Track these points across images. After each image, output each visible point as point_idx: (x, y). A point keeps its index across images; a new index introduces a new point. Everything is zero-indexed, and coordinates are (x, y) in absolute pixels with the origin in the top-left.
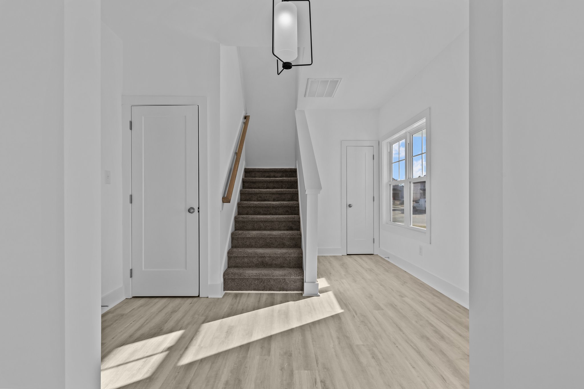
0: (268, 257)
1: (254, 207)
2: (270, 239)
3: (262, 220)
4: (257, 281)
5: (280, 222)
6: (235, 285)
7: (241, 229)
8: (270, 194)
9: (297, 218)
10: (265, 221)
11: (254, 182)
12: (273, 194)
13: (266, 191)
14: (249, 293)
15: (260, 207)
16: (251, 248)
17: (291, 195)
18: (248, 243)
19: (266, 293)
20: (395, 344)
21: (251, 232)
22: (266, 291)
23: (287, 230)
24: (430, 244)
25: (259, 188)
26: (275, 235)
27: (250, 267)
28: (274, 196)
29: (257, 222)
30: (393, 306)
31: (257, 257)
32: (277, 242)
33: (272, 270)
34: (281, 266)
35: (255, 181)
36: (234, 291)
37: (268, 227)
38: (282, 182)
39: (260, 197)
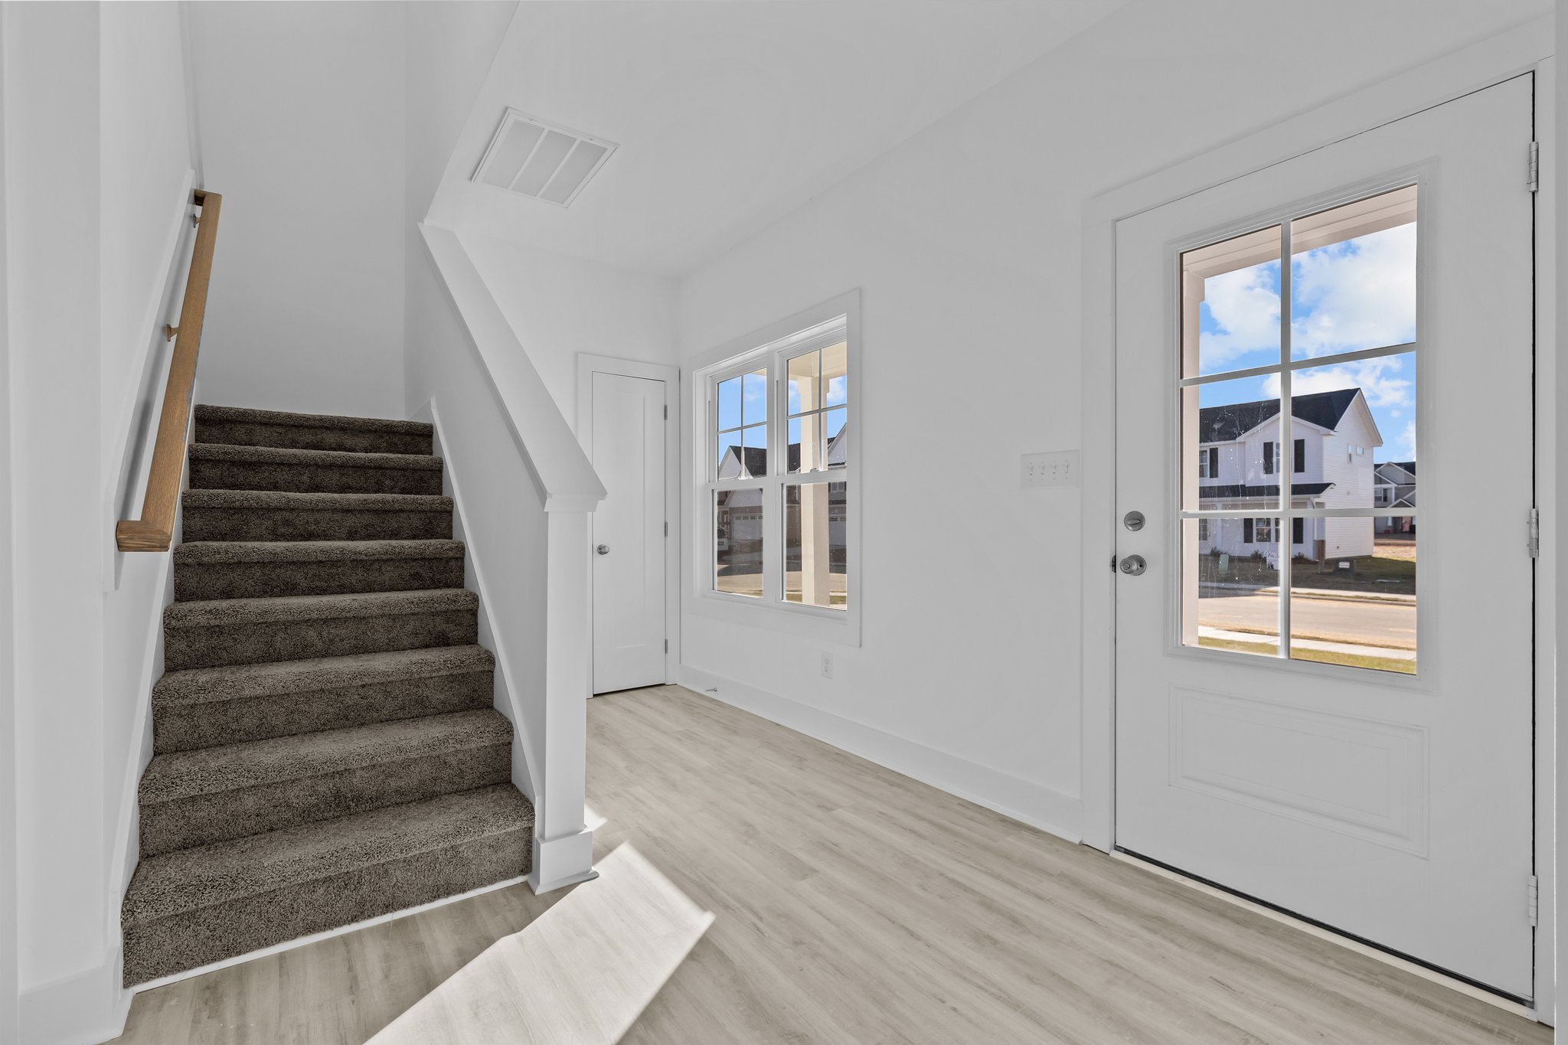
0: (363, 769)
1: (262, 564)
2: (361, 691)
3: (315, 616)
4: (322, 891)
5: (396, 617)
6: (202, 936)
7: (202, 662)
8: (334, 510)
9: (467, 599)
10: (325, 621)
11: (250, 464)
12: (347, 511)
13: (318, 501)
14: (282, 956)
15: (293, 563)
16: (271, 742)
17: (422, 516)
18: (249, 722)
19: (371, 930)
20: (943, 1002)
21: (256, 671)
22: (370, 917)
23: (427, 646)
24: (860, 646)
25: (275, 487)
26: (385, 674)
27: (272, 830)
28: (351, 521)
29: (287, 625)
30: (830, 849)
31: (310, 777)
32: (396, 697)
33: (395, 823)
34: (426, 796)
35: (254, 459)
36: (190, 968)
37: (342, 640)
38: (379, 467)
39: (287, 523)
